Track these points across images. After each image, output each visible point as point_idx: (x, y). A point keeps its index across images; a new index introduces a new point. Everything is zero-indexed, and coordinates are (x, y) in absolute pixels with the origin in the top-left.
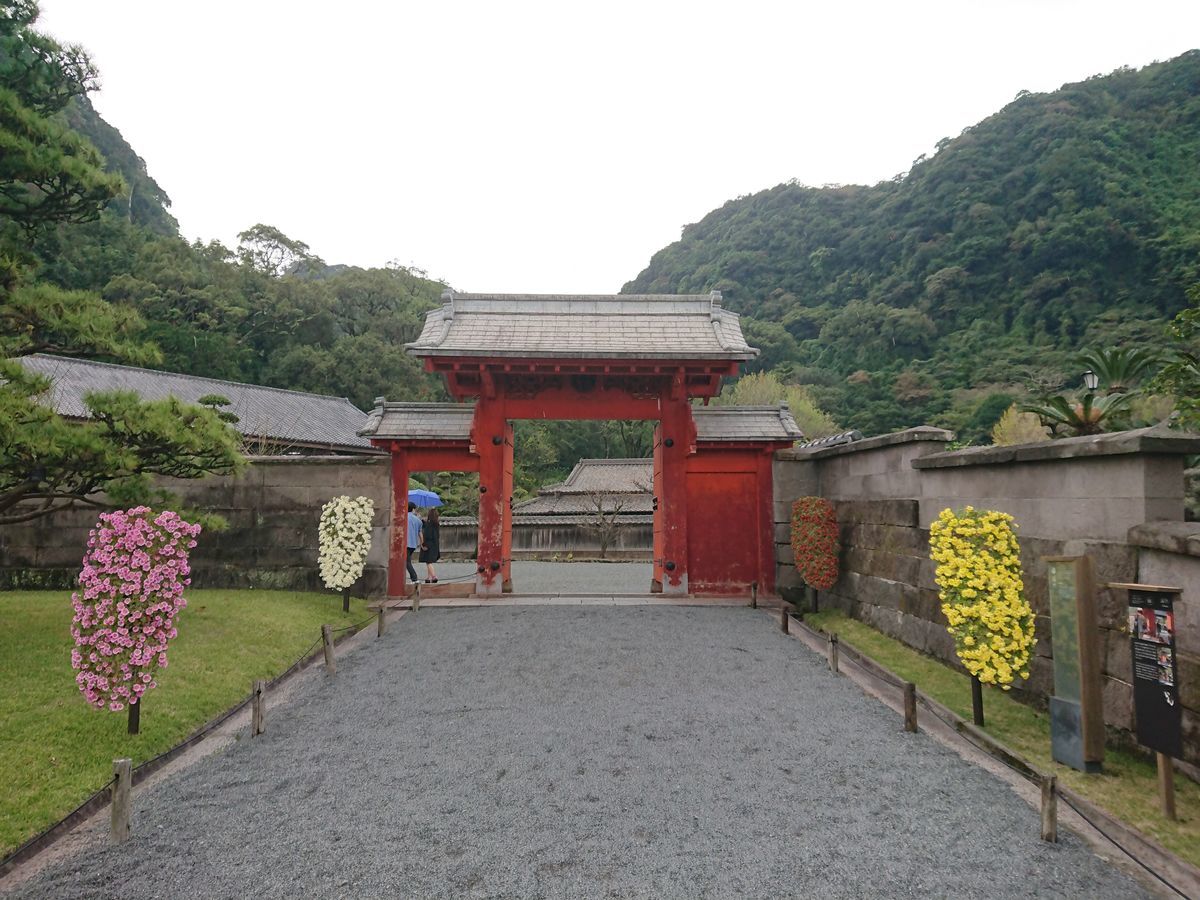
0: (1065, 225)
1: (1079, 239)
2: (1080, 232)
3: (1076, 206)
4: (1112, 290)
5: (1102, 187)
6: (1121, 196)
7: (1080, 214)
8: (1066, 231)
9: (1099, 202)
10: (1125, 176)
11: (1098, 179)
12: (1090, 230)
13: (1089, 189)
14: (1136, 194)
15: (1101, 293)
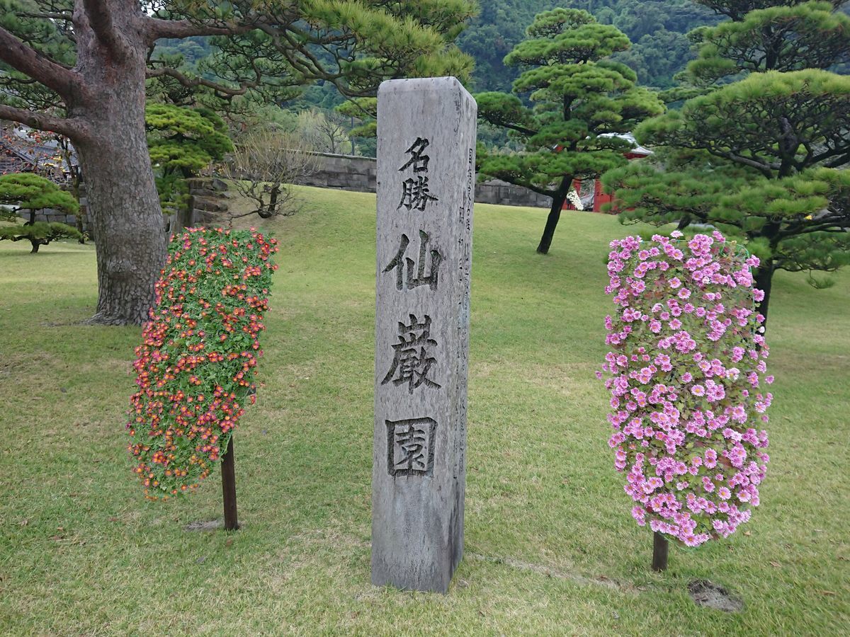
0: (475, 34)
1: (481, 44)
2: (482, 41)
3: (480, 22)
4: (494, 82)
5: (495, 11)
6: (505, 20)
7: (483, 28)
8: (474, 38)
9: (492, 22)
10: (508, 7)
11: (494, 5)
12: (487, 40)
13: (489, 10)
14: (513, 21)
15: (488, 83)
